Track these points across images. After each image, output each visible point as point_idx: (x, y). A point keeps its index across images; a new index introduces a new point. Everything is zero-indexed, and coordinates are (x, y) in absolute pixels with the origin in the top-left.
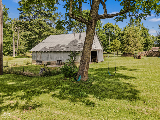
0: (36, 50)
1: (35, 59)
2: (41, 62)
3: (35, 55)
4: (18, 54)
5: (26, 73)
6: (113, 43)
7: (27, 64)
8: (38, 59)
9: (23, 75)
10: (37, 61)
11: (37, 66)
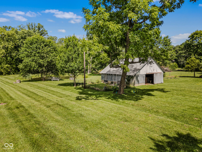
0: (103, 73)
1: (103, 79)
2: (107, 81)
3: (103, 76)
4: (92, 71)
5: (97, 89)
6: (189, 62)
7: (98, 83)
8: (105, 79)
9: (95, 89)
10: (105, 81)
11: (104, 85)
